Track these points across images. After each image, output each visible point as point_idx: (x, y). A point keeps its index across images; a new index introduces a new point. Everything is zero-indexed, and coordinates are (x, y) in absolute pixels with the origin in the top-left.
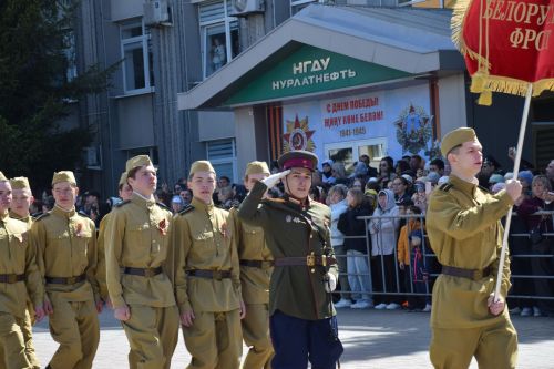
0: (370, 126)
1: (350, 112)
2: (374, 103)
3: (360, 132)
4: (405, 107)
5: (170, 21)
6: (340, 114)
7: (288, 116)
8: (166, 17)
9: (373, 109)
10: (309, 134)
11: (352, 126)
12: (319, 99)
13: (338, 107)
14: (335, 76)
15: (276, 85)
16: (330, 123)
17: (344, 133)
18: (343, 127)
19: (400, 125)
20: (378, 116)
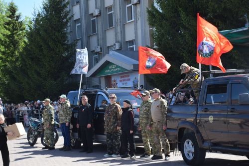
0: (128, 82)
1: (124, 78)
2: (129, 76)
3: (126, 84)
4: (134, 77)
5: (101, 51)
6: (123, 79)
7: (113, 79)
8: (100, 50)
9: (129, 78)
10: (117, 84)
11: (125, 82)
12: (118, 75)
13: (122, 77)
14: (117, 69)
15: (106, 71)
16: (121, 81)
17: (123, 84)
18: (123, 82)
19: (133, 82)
20: (129, 80)
